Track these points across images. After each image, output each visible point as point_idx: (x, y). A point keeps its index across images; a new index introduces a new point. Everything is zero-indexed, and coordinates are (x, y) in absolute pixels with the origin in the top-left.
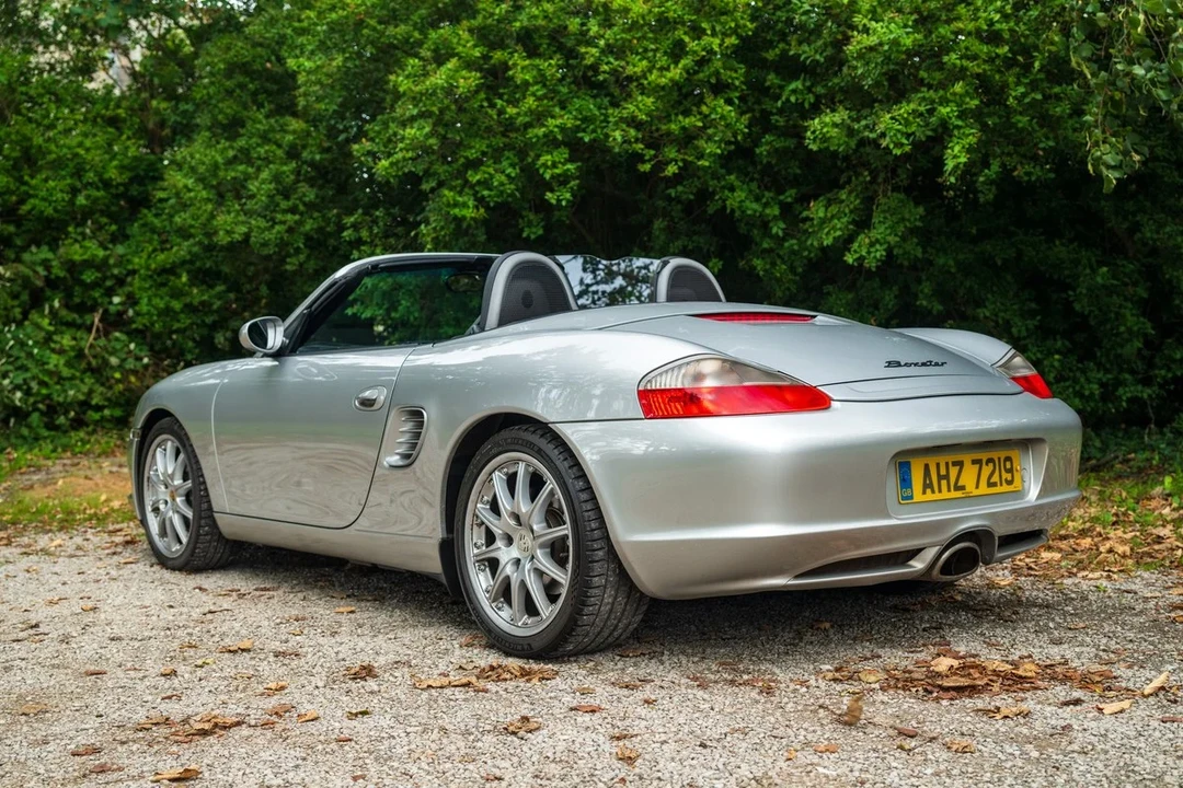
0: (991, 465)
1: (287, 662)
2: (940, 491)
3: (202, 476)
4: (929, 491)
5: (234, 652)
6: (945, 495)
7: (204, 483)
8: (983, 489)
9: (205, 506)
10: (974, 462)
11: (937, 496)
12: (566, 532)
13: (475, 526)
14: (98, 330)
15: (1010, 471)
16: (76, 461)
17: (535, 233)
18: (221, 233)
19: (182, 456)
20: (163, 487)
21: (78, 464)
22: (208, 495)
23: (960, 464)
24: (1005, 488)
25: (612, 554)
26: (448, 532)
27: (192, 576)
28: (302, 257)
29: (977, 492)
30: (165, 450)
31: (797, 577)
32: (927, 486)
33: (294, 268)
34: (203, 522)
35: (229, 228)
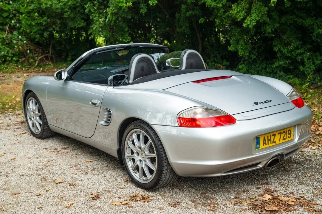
0: (284, 133)
1: (73, 188)
2: (268, 144)
3: (44, 112)
4: (265, 145)
5: (57, 183)
6: (270, 145)
7: (45, 114)
8: (282, 141)
9: (45, 121)
10: (279, 134)
11: (267, 146)
12: (155, 156)
13: (127, 148)
14: (8, 31)
15: (290, 134)
16: (4, 75)
17: (144, 11)
18: (43, 4)
19: (37, 105)
20: (32, 113)
21: (5, 76)
22: (46, 118)
23: (275, 135)
24: (289, 139)
25: (169, 164)
26: (119, 146)
27: (42, 141)
28: (69, 13)
29: (279, 143)
30: (32, 101)
31: (224, 173)
32: (265, 143)
33: (67, 17)
34: (45, 126)
35: (46, 2)
